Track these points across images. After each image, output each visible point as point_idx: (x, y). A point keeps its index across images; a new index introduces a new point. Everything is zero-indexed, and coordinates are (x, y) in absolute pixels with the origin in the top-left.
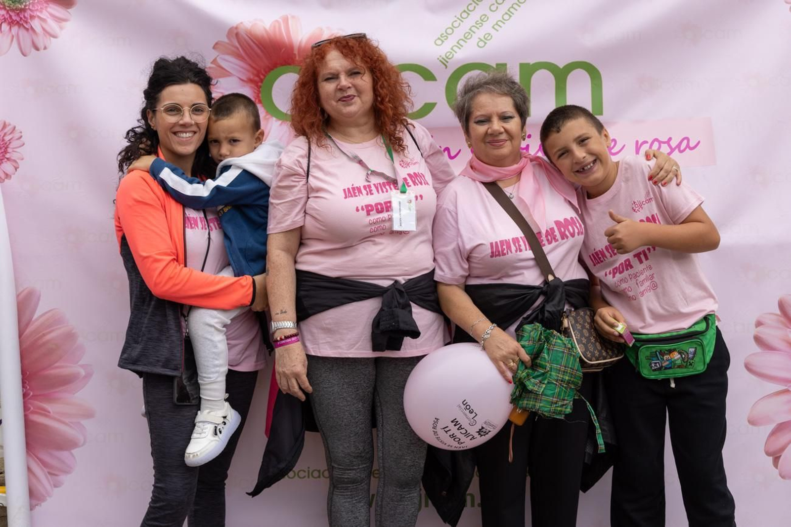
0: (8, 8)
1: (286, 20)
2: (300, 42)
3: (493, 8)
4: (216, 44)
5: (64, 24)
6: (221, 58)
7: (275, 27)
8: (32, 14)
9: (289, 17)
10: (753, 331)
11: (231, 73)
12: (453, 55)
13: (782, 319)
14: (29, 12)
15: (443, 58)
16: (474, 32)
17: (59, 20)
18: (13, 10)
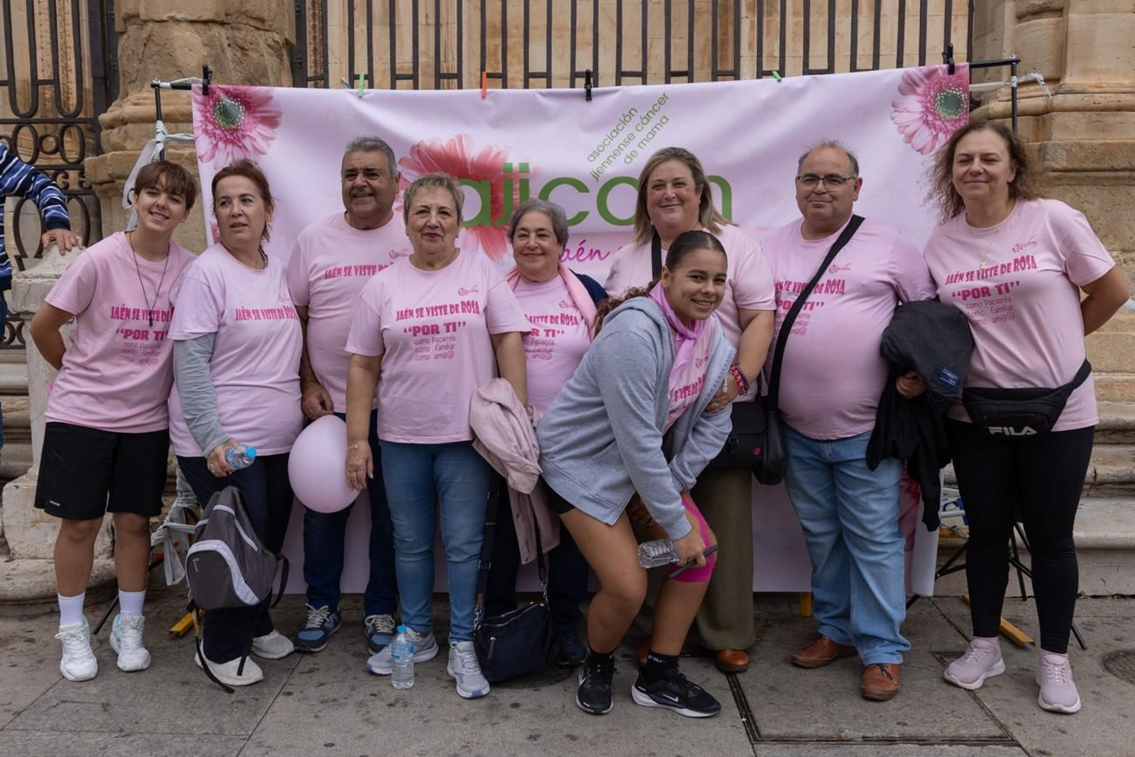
0: (223, 129)
1: (460, 138)
2: (472, 161)
3: (639, 128)
5: (270, 142)
7: (450, 144)
8: (243, 133)
9: (463, 135)
12: (604, 170)
14: (240, 131)
15: (595, 173)
16: (622, 150)
17: (267, 139)
18: (227, 130)
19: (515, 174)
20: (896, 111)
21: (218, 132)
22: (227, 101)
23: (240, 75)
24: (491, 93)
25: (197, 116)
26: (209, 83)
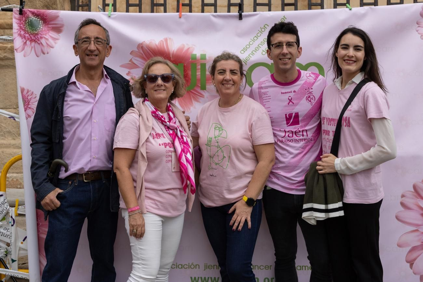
0: (30, 33)
1: (166, 40)
2: (174, 51)
4: (132, 52)
5: (57, 41)
6: (134, 59)
7: (161, 43)
8: (41, 36)
9: (168, 38)
10: (400, 200)
11: (138, 66)
12: (250, 58)
13: (415, 194)
14: (40, 35)
15: (244, 60)
16: (260, 47)
17: (55, 39)
18: (32, 34)
19: (198, 60)
20: (419, 27)
21: (27, 35)
22: (33, 18)
23: (41, 3)
24: (184, 15)
25: (15, 26)
26: (23, 8)
